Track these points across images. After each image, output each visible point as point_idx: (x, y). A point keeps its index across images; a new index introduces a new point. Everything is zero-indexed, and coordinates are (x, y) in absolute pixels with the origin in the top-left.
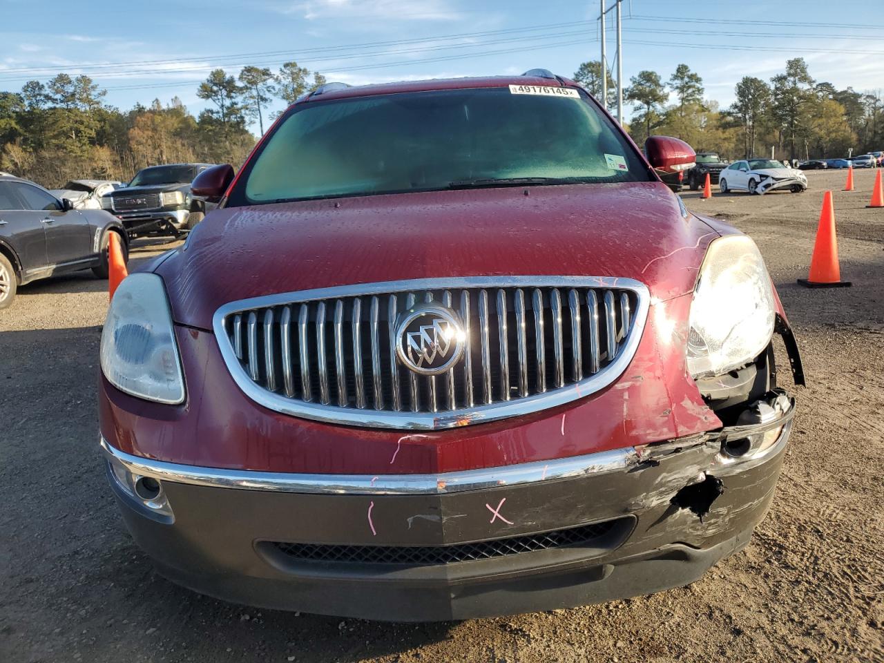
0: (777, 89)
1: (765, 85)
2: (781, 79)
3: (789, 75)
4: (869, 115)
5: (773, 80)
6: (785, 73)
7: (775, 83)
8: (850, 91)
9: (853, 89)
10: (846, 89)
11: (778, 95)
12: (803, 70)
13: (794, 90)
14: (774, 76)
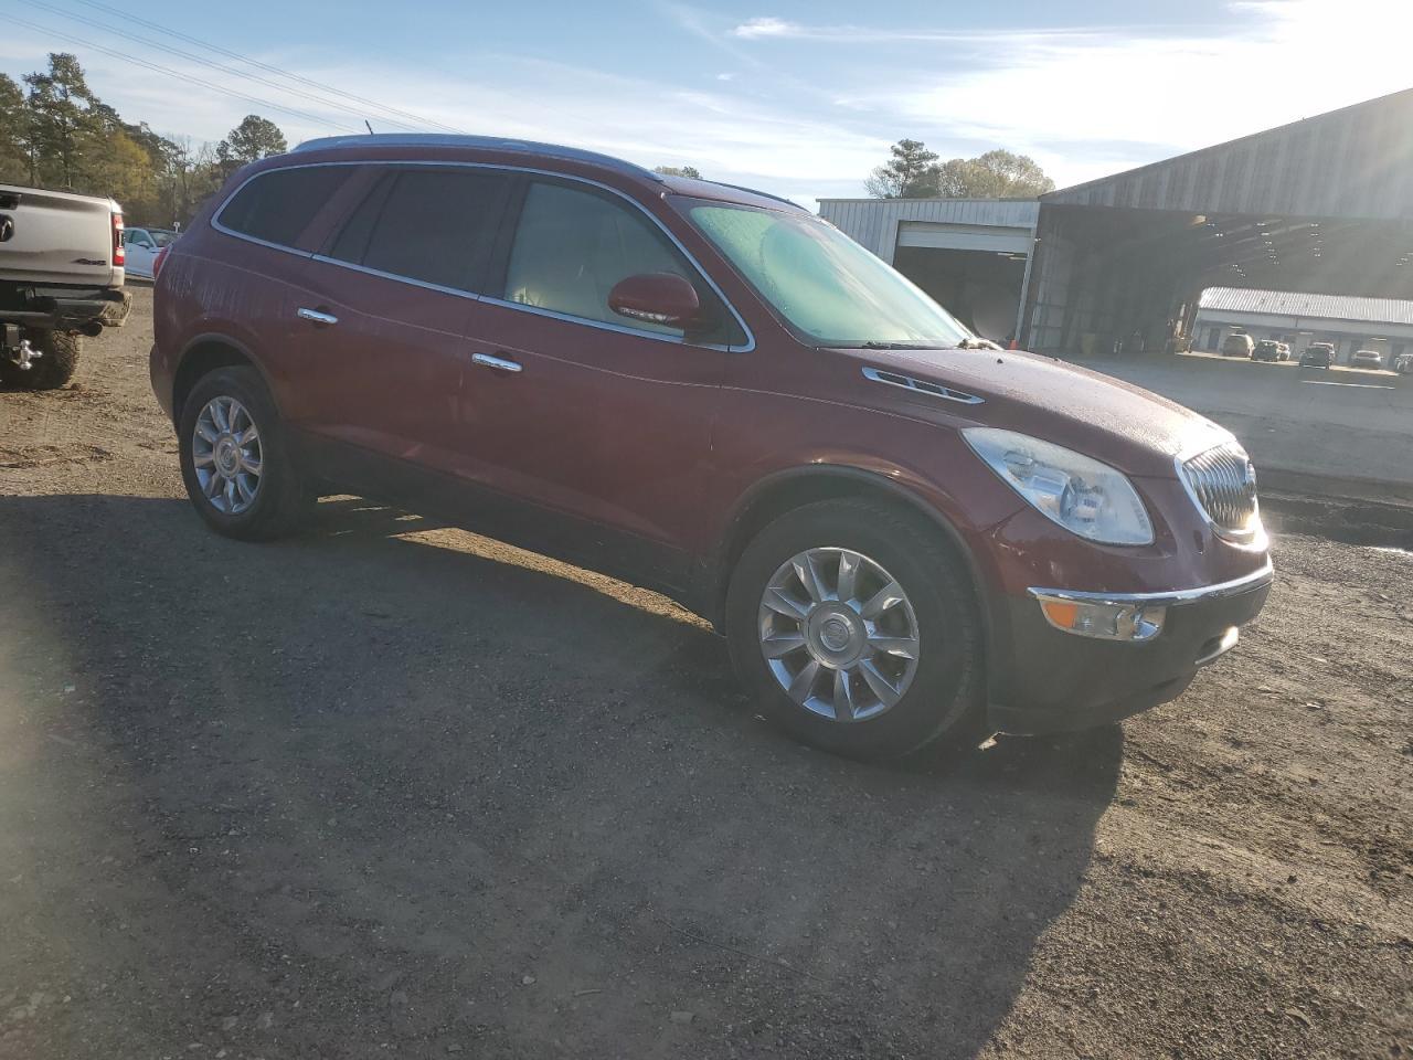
0: (34, 95)
1: (11, 85)
2: (39, 81)
3: (55, 78)
4: (171, 172)
5: (28, 80)
6: (47, 74)
7: (29, 84)
8: (144, 130)
9: (149, 126)
10: (139, 124)
11: (39, 107)
12: (78, 76)
13: (65, 107)
14: (29, 73)
